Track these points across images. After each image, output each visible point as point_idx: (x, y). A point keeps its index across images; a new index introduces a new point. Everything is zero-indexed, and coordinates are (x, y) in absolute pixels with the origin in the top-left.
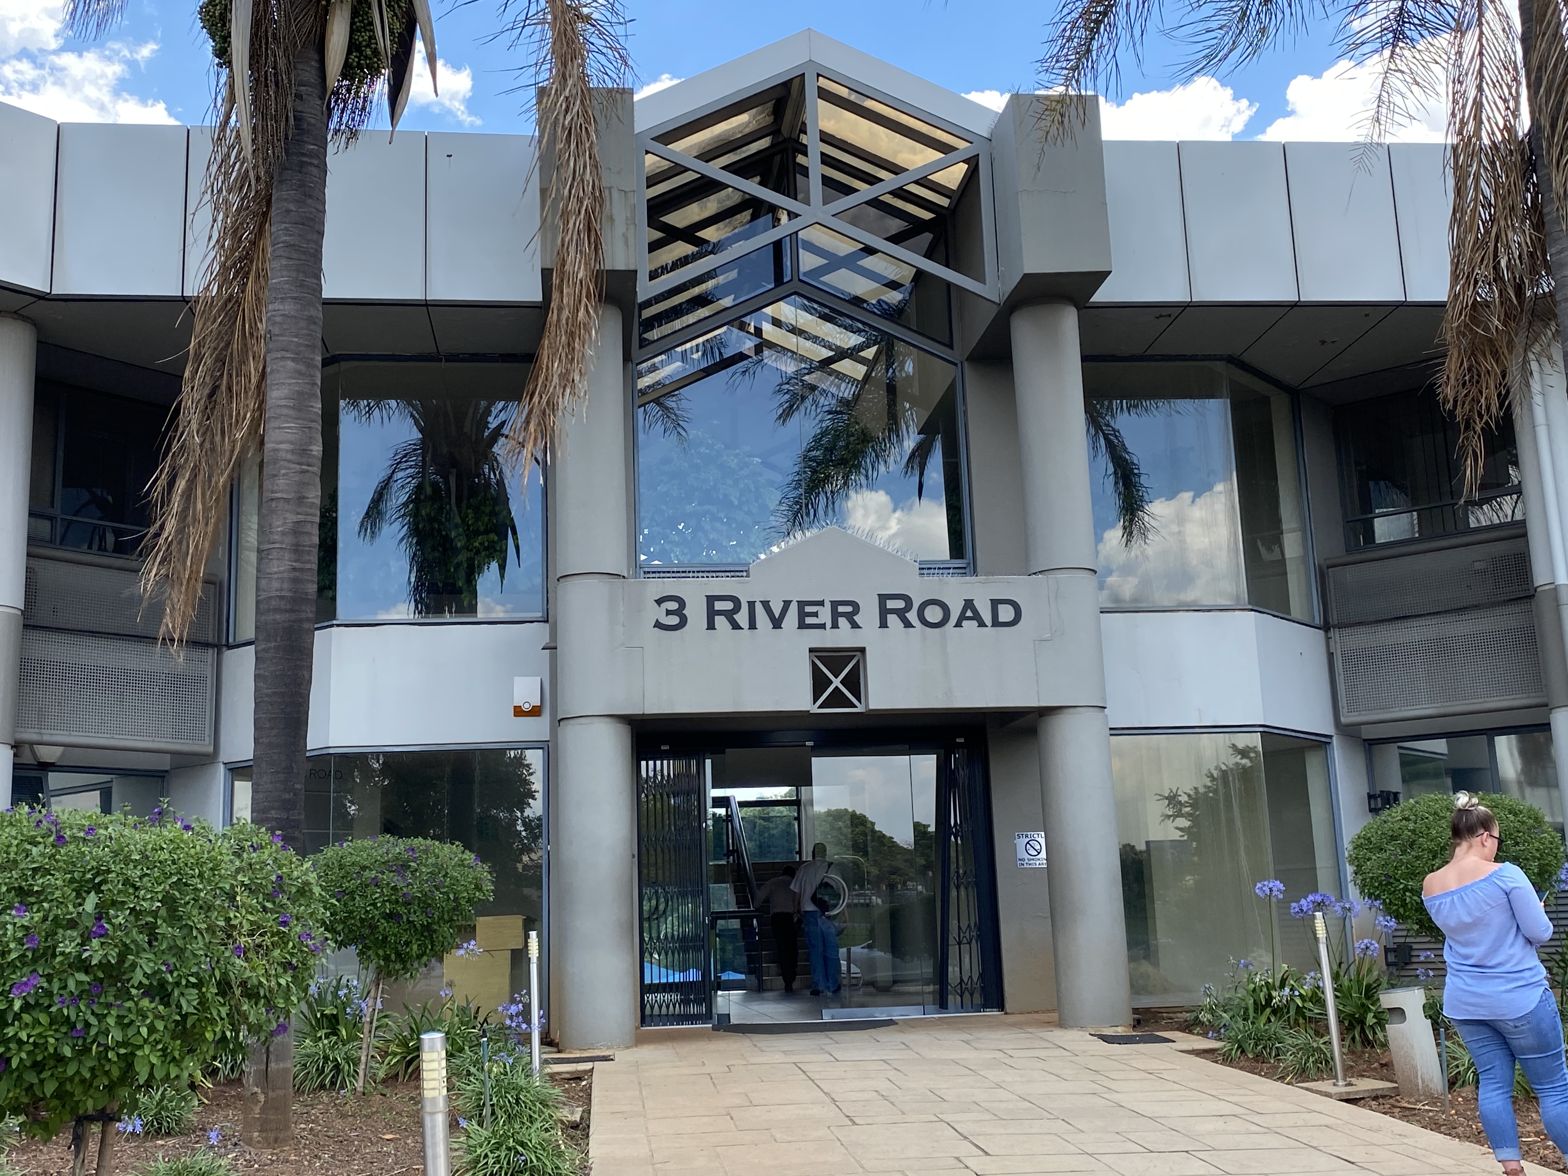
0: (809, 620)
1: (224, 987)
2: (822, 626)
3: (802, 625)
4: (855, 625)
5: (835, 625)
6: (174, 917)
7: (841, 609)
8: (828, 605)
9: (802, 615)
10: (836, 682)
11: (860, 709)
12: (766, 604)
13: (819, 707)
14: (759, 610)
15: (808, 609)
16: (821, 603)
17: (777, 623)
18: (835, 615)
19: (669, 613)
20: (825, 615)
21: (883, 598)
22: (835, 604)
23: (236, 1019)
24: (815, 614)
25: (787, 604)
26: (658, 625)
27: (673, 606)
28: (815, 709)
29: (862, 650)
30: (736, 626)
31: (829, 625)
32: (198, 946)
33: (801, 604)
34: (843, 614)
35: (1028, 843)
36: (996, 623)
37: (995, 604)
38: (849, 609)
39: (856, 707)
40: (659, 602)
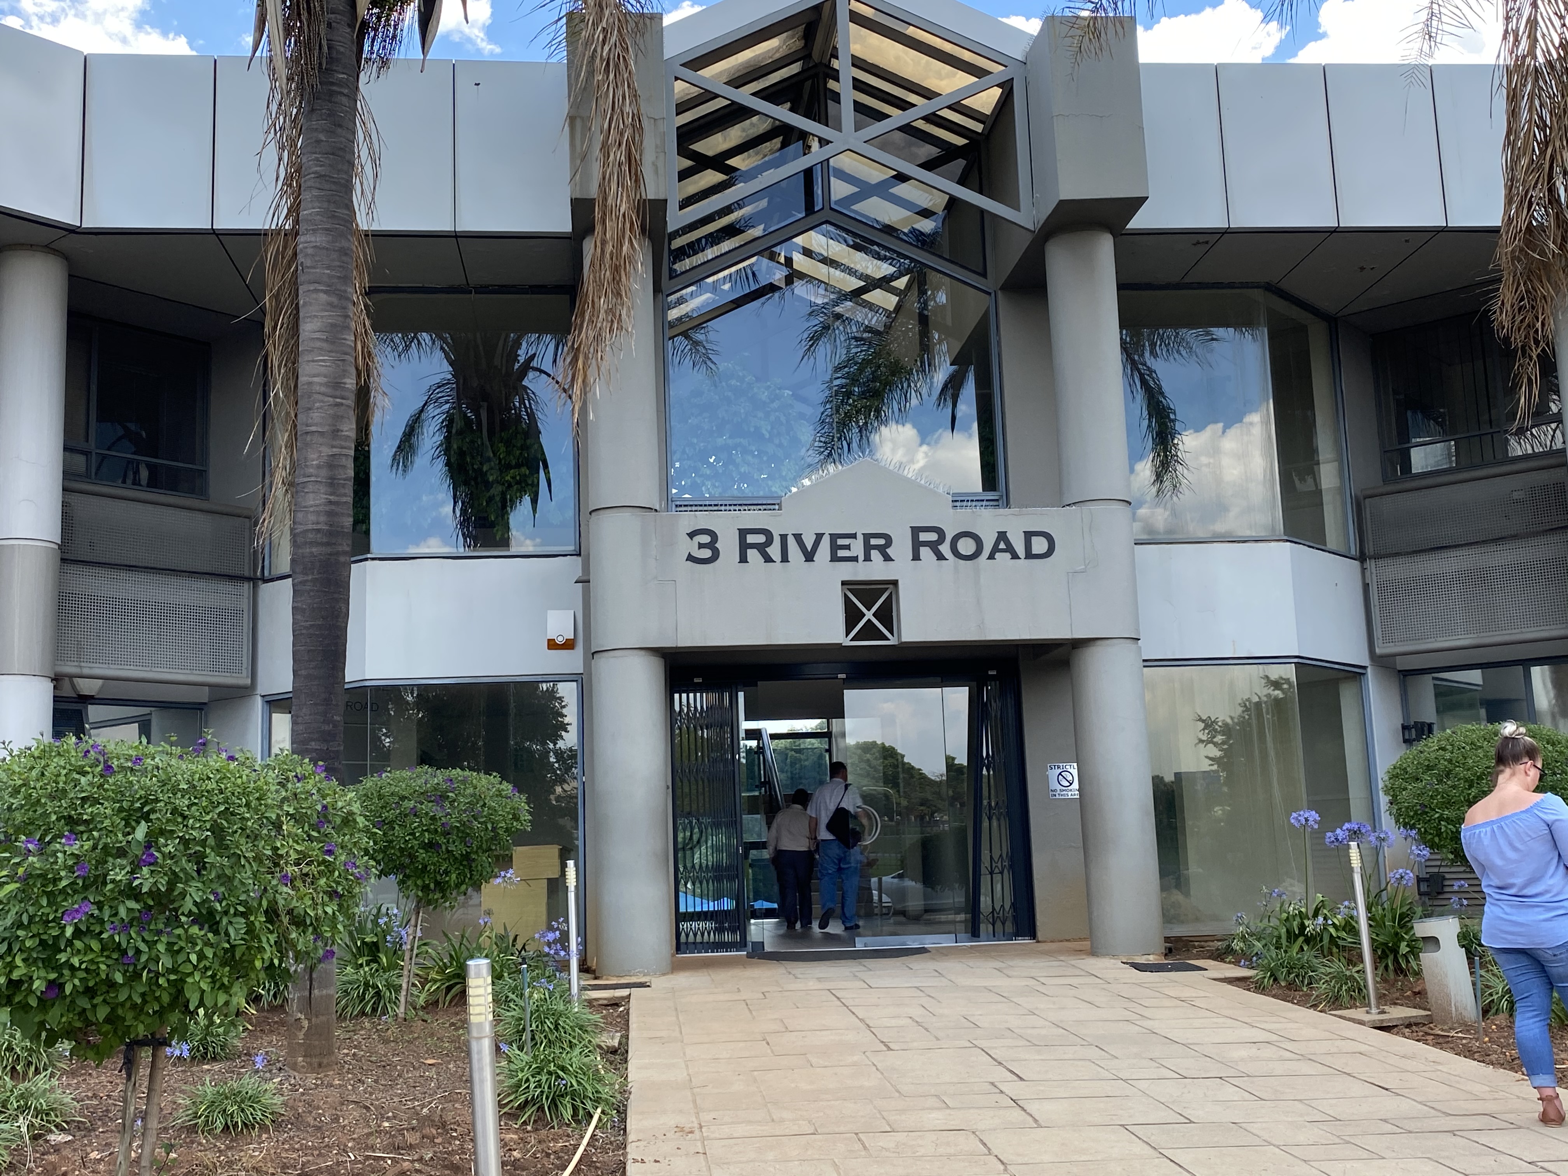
0: (841, 553)
1: (272, 914)
2: (855, 559)
3: (835, 558)
4: (887, 558)
5: (867, 558)
6: (221, 846)
7: (873, 542)
8: (860, 538)
9: (835, 548)
10: (869, 615)
11: (892, 641)
12: (798, 537)
13: (851, 640)
14: (791, 542)
15: (840, 542)
16: (854, 536)
17: (809, 556)
18: (868, 548)
19: (701, 546)
20: (857, 548)
21: (916, 531)
22: (867, 537)
23: (283, 945)
24: (848, 547)
25: (819, 537)
26: (690, 558)
27: (706, 539)
28: (847, 642)
29: (895, 583)
30: (768, 559)
31: (861, 557)
32: (246, 876)
33: (834, 537)
34: (876, 547)
35: (1060, 774)
36: (1029, 555)
37: (1029, 536)
38: (882, 542)
39: (888, 639)
40: (691, 535)
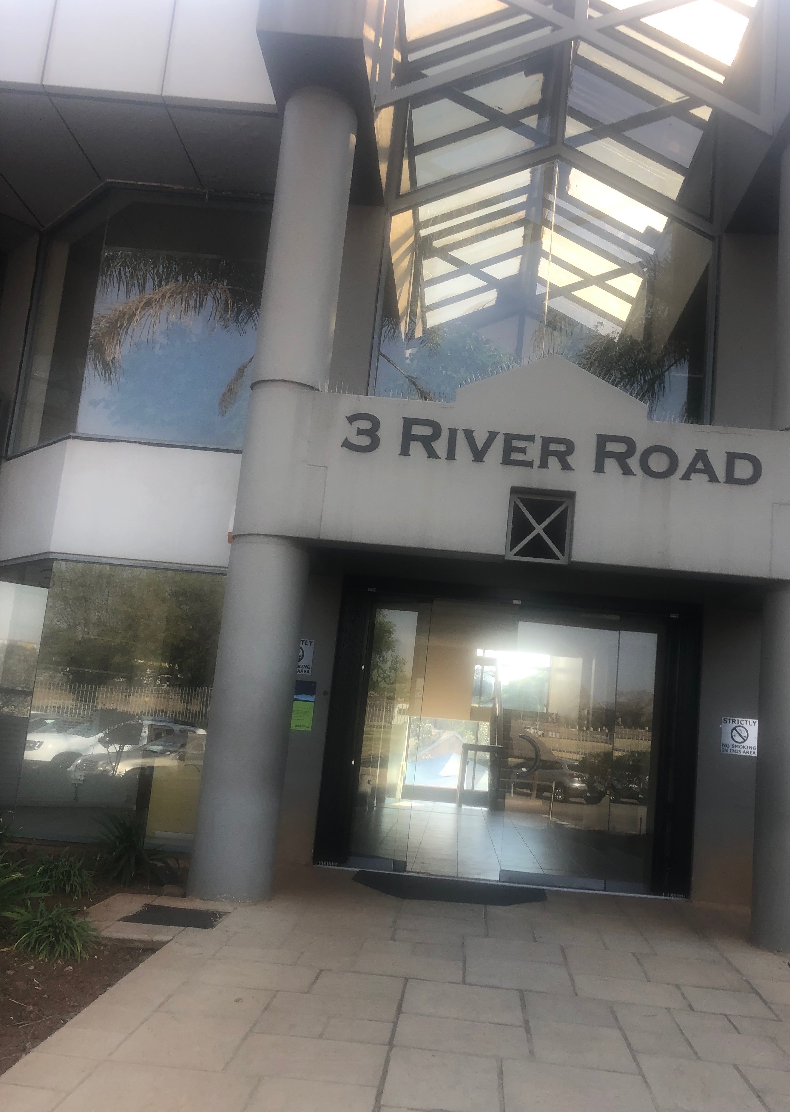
0: (516, 456)
2: (529, 464)
3: (507, 461)
4: (566, 467)
5: (544, 464)
7: (553, 447)
8: (538, 441)
9: (508, 449)
10: (539, 529)
11: (562, 560)
12: (469, 434)
13: (515, 555)
14: (461, 440)
15: (516, 444)
16: (531, 439)
17: (479, 455)
18: (546, 453)
19: (360, 432)
20: (534, 453)
21: (602, 440)
22: (547, 441)
24: (523, 450)
25: (492, 436)
26: (347, 444)
27: (366, 425)
28: (511, 556)
29: (571, 496)
30: (432, 454)
31: (537, 463)
33: (509, 438)
34: (555, 453)
35: (735, 728)
36: (730, 479)
37: (732, 458)
38: (562, 448)
39: (557, 558)
40: (352, 419)
